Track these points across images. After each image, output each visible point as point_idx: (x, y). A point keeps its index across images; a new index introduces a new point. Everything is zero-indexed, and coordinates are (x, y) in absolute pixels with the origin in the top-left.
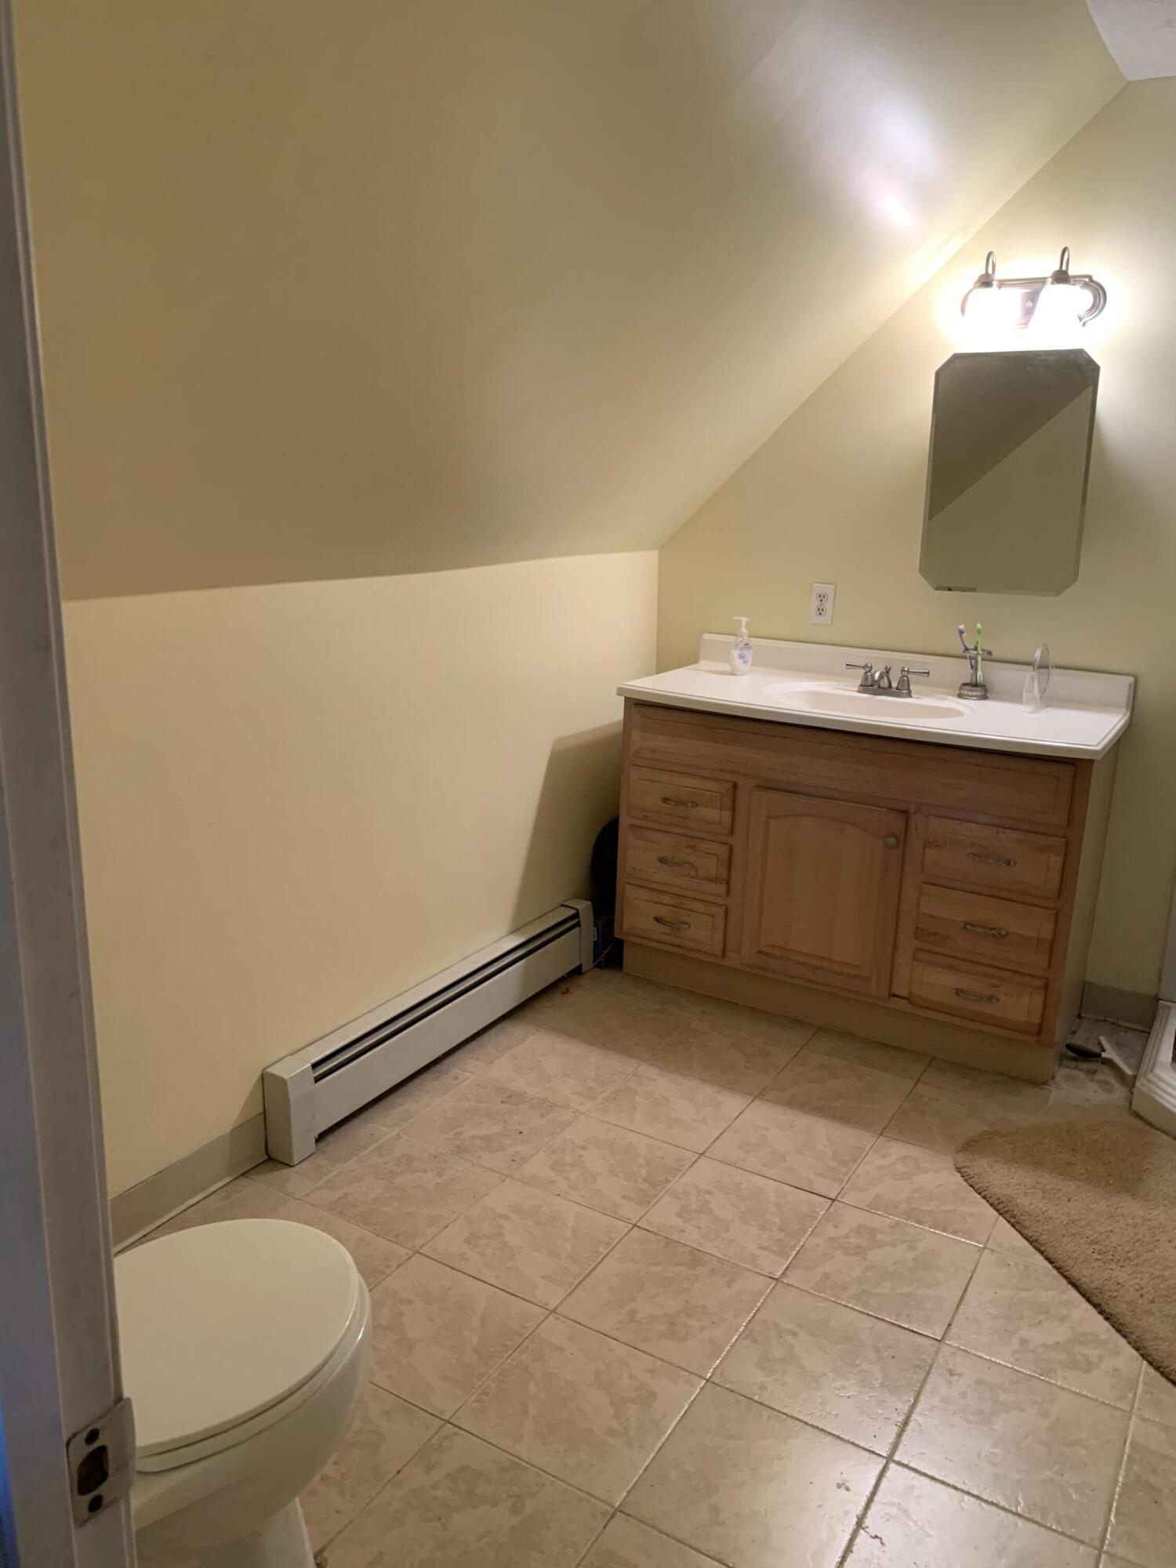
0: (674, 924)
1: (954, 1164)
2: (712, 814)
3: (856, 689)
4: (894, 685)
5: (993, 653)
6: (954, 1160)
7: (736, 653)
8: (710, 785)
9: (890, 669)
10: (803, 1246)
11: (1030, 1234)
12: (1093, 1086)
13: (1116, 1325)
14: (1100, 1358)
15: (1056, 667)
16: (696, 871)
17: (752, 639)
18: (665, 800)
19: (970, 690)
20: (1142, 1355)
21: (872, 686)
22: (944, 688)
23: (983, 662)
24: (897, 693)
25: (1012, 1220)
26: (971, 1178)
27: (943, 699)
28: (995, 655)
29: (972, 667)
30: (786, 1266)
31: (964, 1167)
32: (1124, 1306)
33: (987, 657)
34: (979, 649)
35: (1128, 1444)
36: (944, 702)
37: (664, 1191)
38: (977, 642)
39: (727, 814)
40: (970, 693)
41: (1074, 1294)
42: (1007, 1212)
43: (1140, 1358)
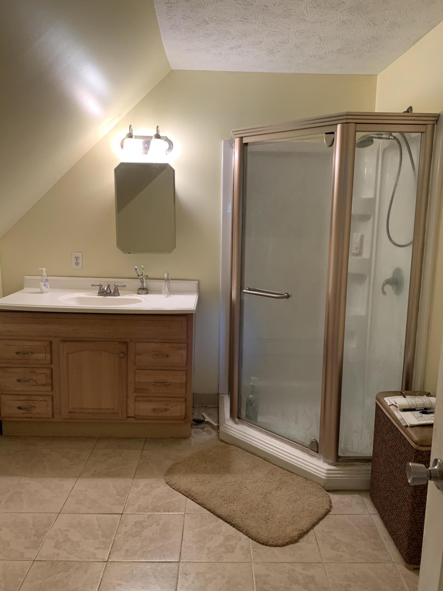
0: (28, 408)
1: (165, 482)
2: (41, 356)
3: (97, 295)
4: (112, 291)
5: (149, 277)
6: (165, 479)
7: (42, 284)
8: (38, 343)
9: (110, 285)
10: (114, 540)
11: (200, 502)
12: (205, 433)
13: (237, 528)
14: (236, 544)
15: (172, 280)
16: (36, 382)
17: (49, 277)
18: (17, 353)
19: (142, 291)
20: (249, 537)
21: (103, 293)
22: (131, 291)
23: (146, 280)
24: (114, 295)
25: (192, 498)
26: (173, 485)
27: (131, 295)
28: (150, 276)
29: (141, 282)
30: (109, 553)
31: (169, 482)
32: (238, 519)
33: (147, 278)
34: (144, 275)
35: (254, 576)
36: (133, 296)
37: (45, 537)
38: (143, 273)
39: (48, 356)
40: (142, 292)
41: (221, 521)
42: (189, 495)
43: (248, 538)
